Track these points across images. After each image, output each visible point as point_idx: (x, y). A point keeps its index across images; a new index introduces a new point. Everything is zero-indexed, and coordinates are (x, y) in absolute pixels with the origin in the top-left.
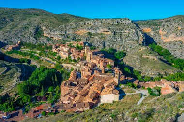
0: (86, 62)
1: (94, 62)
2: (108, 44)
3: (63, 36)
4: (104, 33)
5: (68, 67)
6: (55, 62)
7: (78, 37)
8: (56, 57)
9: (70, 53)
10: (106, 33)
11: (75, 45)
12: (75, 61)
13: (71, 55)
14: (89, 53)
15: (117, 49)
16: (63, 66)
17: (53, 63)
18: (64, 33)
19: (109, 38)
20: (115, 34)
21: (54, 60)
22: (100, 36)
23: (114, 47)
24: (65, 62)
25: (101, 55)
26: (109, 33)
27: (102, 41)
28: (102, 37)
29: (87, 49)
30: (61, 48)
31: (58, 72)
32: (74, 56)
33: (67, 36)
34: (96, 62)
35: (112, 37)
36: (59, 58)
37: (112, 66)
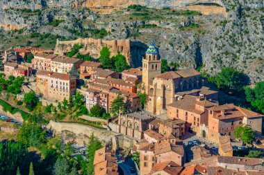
0: (146, 117)
1: (182, 117)
2: (215, 51)
3: (35, 18)
4: (197, 8)
5: (71, 135)
6: (18, 117)
7: (92, 24)
8: (20, 97)
9: (77, 84)
10: (206, 11)
11: (95, 52)
12: (99, 112)
13: (82, 91)
14: (159, 82)
15: (251, 74)
16: (50, 133)
17: (9, 120)
18: (38, 7)
19: (217, 31)
20: (240, 13)
21: (13, 110)
22: (182, 19)
23: (239, 66)
24: (59, 118)
25: (205, 90)
26: (216, 10)
27: (192, 39)
28: (190, 24)
29: (153, 67)
30: (39, 61)
31: (33, 153)
32: (96, 93)
33: (50, 19)
34: (192, 117)
35: (229, 25)
36: (33, 101)
37: (256, 133)
